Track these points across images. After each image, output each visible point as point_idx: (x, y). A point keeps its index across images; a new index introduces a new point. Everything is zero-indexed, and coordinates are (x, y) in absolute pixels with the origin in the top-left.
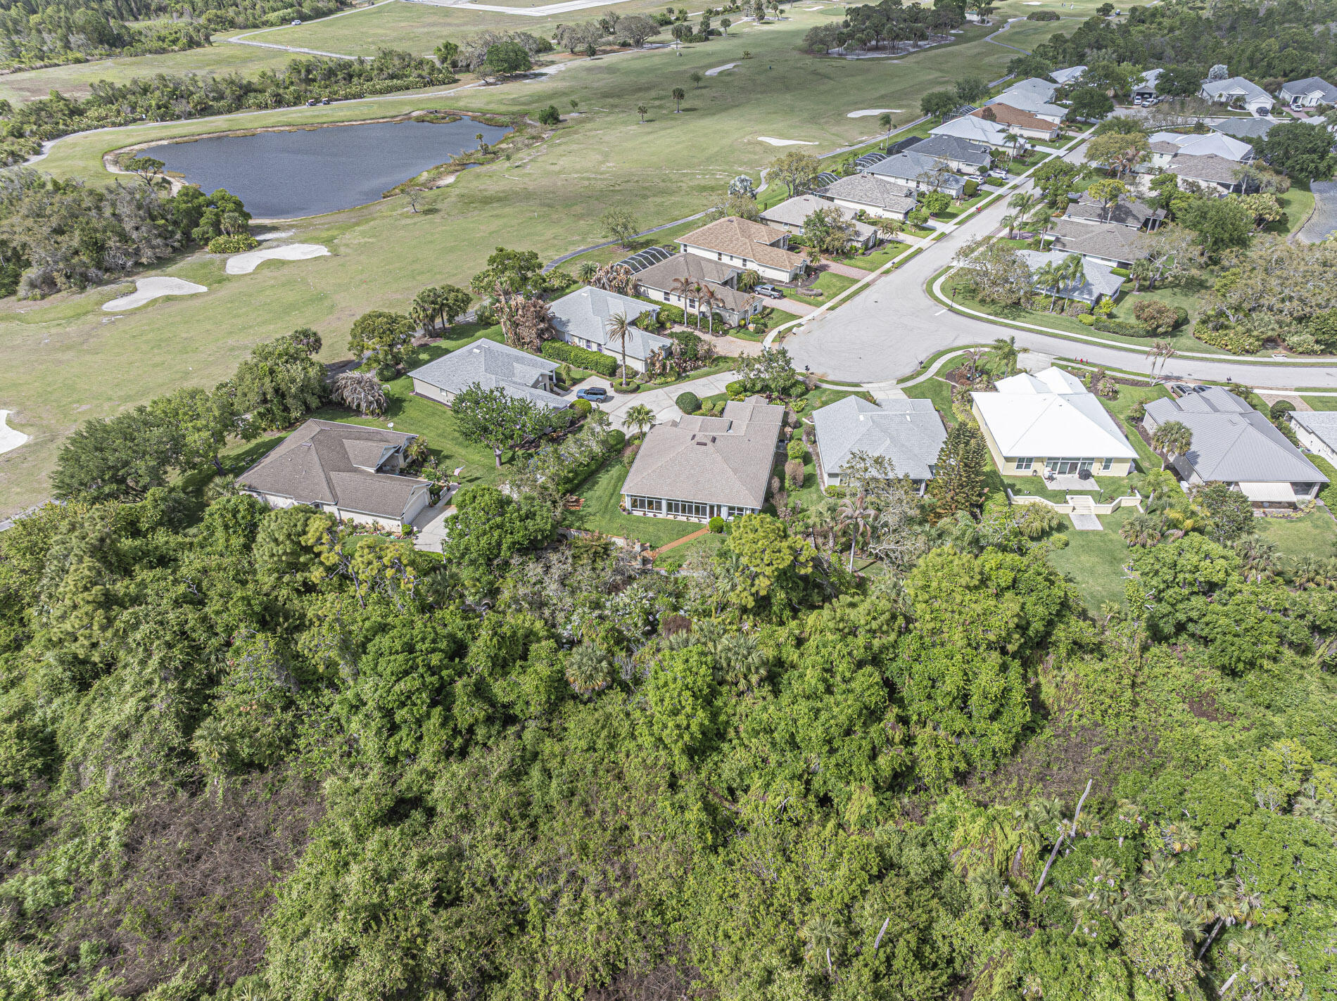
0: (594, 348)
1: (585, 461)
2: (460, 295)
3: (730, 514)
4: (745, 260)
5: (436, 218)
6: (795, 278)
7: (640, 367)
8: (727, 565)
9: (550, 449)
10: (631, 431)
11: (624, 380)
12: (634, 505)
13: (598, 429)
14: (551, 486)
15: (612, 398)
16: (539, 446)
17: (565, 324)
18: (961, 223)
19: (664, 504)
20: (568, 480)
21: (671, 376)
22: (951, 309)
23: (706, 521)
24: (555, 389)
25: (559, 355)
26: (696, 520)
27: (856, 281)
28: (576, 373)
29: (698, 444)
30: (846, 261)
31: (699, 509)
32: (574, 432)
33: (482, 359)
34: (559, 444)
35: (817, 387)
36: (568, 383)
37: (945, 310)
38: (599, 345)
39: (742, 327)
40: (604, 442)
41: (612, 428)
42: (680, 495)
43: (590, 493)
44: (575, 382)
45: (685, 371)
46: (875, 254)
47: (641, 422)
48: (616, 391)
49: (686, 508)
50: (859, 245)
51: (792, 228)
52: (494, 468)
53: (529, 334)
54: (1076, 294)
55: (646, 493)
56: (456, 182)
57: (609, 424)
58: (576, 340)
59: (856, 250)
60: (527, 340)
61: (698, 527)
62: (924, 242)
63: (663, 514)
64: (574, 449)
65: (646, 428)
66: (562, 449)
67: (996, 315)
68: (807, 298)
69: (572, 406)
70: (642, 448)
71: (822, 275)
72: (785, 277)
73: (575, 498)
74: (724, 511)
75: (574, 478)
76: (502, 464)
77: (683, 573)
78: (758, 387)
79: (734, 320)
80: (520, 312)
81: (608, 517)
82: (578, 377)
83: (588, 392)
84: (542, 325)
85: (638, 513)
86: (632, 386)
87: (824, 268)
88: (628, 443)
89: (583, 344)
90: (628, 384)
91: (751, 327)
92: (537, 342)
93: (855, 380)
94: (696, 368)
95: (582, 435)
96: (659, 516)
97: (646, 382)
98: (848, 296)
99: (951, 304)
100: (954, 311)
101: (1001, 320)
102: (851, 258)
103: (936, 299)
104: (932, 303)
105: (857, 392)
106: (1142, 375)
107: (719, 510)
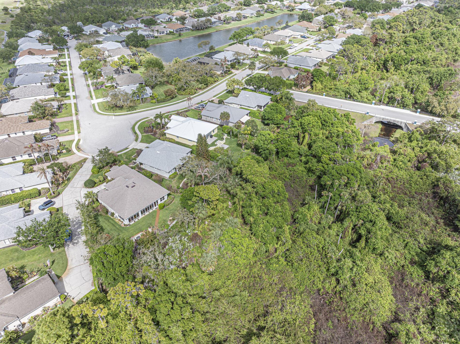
0: (18, 190)
3: (161, 201)
4: (23, 132)
7: (48, 185)
12: (130, 221)
18: (74, 90)
19: (140, 213)
22: (115, 115)
23: (154, 208)
26: (151, 211)
27: (72, 121)
29: (132, 187)
31: (151, 207)
36: (27, 209)
37: (113, 117)
38: (20, 188)
39: (60, 153)
42: (144, 206)
44: (29, 206)
46: (64, 111)
48: (51, 199)
49: (147, 209)
51: (21, 115)
55: (131, 214)
59: (57, 112)
61: (155, 212)
62: (73, 100)
63: (141, 216)
67: (130, 111)
68: (66, 134)
71: (57, 124)
72: (47, 131)
74: (159, 201)
82: (26, 204)
83: (46, 205)
85: (132, 223)
87: (55, 122)
89: (10, 193)
90: (54, 193)
91: (64, 151)
93: (124, 147)
94: (68, 174)
96: (140, 218)
97: (57, 189)
98: (77, 127)
99: (113, 114)
100: (117, 115)
101: (133, 112)
102: (58, 115)
103: (106, 115)
104: (106, 116)
105: (131, 150)
106: (186, 108)
107: (157, 202)
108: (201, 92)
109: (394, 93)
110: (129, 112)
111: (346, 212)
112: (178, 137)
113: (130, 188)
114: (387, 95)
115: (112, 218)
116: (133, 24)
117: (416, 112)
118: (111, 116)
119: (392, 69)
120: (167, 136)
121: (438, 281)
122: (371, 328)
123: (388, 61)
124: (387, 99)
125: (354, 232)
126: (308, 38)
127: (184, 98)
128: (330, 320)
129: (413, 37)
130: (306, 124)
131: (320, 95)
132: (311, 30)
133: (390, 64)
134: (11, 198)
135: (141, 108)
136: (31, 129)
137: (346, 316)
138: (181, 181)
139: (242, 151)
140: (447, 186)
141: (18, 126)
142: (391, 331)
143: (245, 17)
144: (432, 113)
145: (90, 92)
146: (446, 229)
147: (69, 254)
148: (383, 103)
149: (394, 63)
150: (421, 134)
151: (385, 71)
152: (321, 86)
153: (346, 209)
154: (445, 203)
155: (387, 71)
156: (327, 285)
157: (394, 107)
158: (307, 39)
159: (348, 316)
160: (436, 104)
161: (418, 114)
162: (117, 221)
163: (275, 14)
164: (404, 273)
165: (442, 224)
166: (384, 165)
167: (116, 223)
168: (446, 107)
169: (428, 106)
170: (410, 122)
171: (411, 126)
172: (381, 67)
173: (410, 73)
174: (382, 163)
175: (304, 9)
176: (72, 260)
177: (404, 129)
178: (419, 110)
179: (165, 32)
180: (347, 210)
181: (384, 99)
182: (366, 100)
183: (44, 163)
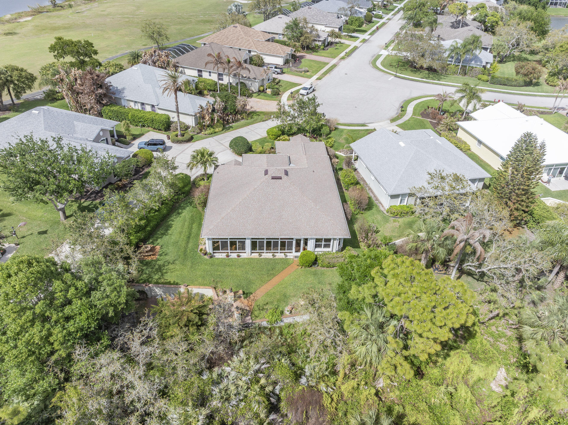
0: (148, 109)
1: (156, 206)
2: (23, 74)
3: (317, 246)
4: (249, 51)
5: (15, 37)
6: (287, 62)
7: (190, 121)
8: (364, 322)
9: (116, 197)
10: (196, 173)
11: (179, 133)
12: (216, 248)
13: (164, 174)
14: (122, 239)
15: (170, 148)
16: (103, 196)
17: (121, 91)
18: (372, 34)
19: (248, 243)
20: (139, 229)
21: (217, 127)
22: (396, 76)
23: (292, 255)
24: (117, 143)
25: (118, 117)
26: (282, 256)
27: (328, 64)
28: (135, 130)
29: (273, 178)
30: (315, 53)
31: (285, 245)
32: (140, 179)
33: (42, 119)
34: (126, 192)
35: (336, 129)
36: (129, 138)
37: (393, 77)
38: (153, 106)
39: (261, 92)
40: (172, 185)
41: (177, 172)
42: (265, 234)
43: (166, 238)
44: (135, 137)
45: (228, 123)
46: (330, 49)
47: (204, 163)
48: (173, 142)
49: (271, 244)
50: (320, 43)
51: (274, 35)
52: (58, 223)
53: (89, 101)
54: (473, 62)
55: (228, 234)
56: (32, 20)
57: (175, 168)
58: (132, 104)
59: (319, 47)
60: (88, 106)
61: (286, 262)
62: (357, 43)
63: (247, 253)
64: (144, 196)
65: (210, 170)
66: (130, 197)
67: (426, 78)
68: (300, 74)
69: (135, 156)
70: (212, 188)
71: (302, 60)
72: (280, 61)
73: (149, 247)
74: (311, 244)
75: (146, 226)
76: (66, 217)
77: (287, 320)
78: (295, 129)
79: (254, 87)
80: (79, 81)
81: (189, 264)
82: (137, 133)
83: (149, 144)
84: (100, 91)
85: (220, 255)
86: (187, 136)
87: (302, 57)
88: (194, 184)
90: (183, 135)
91: (269, 91)
92: (97, 107)
93: (361, 122)
94: (237, 121)
95: (151, 180)
96: (244, 255)
97: (198, 133)
98: (326, 71)
99: (395, 73)
100: (399, 77)
101: (431, 81)
102: (317, 52)
103: (383, 71)
104: (382, 73)
106: (543, 108)
107: (306, 244)
110: (424, 80)
112: (480, 142)
113: (268, 177)
118: (388, 76)
120: (461, 134)
134: (128, 113)
136: (260, 51)
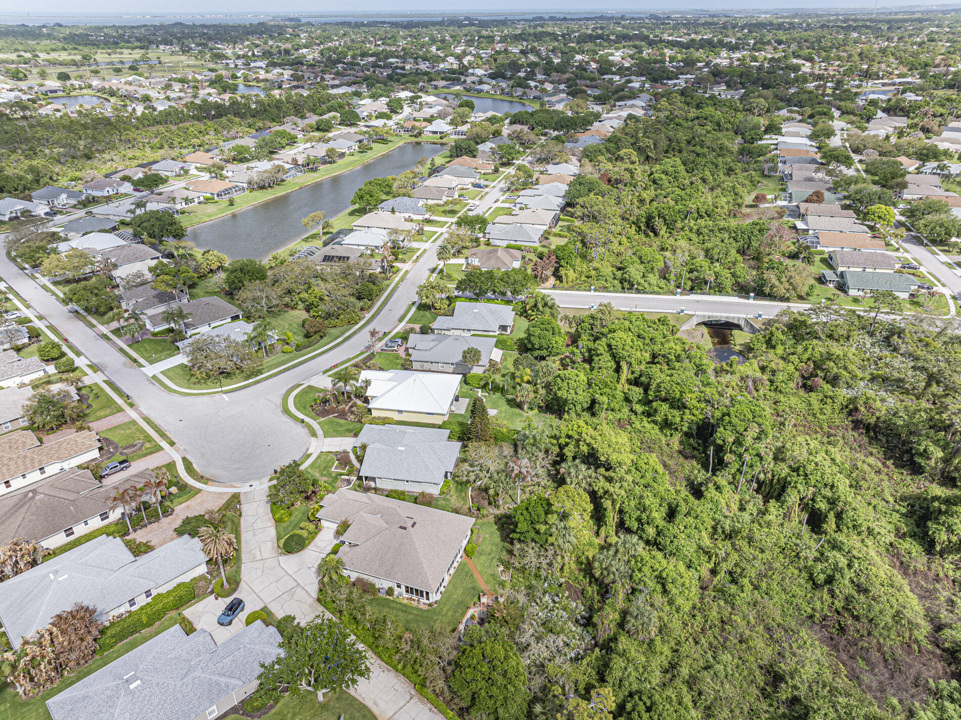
0: (141, 600)
4: (41, 469)
7: (201, 571)
18: (78, 353)
22: (225, 393)
29: (413, 526)
30: (88, 418)
37: (223, 395)
38: (147, 592)
46: (94, 402)
58: (115, 612)
61: (463, 565)
63: (447, 580)
85: (438, 596)
89: (128, 608)
91: (174, 490)
93: (301, 454)
98: (157, 432)
99: (220, 389)
100: (228, 392)
102: (86, 415)
103: (203, 394)
104: (206, 398)
105: (319, 457)
106: (362, 353)
108: (368, 316)
109: (697, 271)
110: (251, 381)
111: (775, 481)
112: (400, 412)
113: (409, 529)
114: (688, 276)
115: (391, 598)
116: (108, 189)
117: (748, 298)
118: (217, 396)
119: (663, 231)
120: (375, 414)
121: (950, 553)
122: (916, 648)
123: (654, 218)
124: (689, 283)
125: (802, 510)
126: (486, 186)
127: (343, 333)
128: (858, 658)
129: (663, 172)
130: (620, 346)
131: (577, 290)
132: (483, 172)
133: (658, 223)
134: (140, 620)
135: (271, 368)
136: (58, 458)
137: (879, 643)
138: (463, 494)
139: (525, 414)
140: (870, 407)
141: (25, 457)
142: (947, 645)
143: (342, 155)
144: (771, 297)
145: (122, 350)
146: (902, 473)
147: (360, 695)
148: (684, 289)
149: (665, 220)
150: (783, 333)
151: (652, 234)
152: (575, 275)
153: (773, 476)
154: (875, 433)
155: (656, 234)
156: (818, 605)
157: (703, 294)
158: (487, 190)
159: (882, 641)
160: (774, 280)
161: (751, 301)
162: (405, 601)
163: (390, 144)
164: (898, 554)
165: (892, 466)
166: (761, 392)
167: (405, 605)
168: (791, 284)
169: (763, 285)
170: (752, 316)
171: (756, 323)
172: (643, 228)
173: (699, 235)
174: (757, 391)
175: (441, 133)
176: (375, 703)
177: (746, 329)
178: (752, 294)
179: (196, 200)
180: (776, 478)
181: (685, 284)
182: (656, 289)
183: (145, 526)
